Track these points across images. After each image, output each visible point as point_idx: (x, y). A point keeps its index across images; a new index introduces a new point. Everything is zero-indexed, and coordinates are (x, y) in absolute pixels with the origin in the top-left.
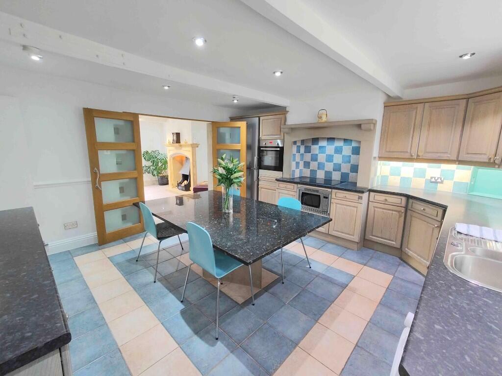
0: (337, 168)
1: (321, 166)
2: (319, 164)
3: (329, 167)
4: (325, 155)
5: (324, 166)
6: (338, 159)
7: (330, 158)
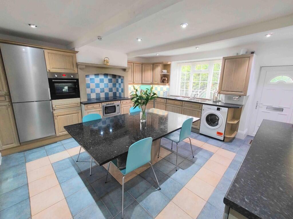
0: (102, 91)
1: (92, 91)
2: (91, 89)
3: (98, 90)
4: (94, 84)
5: (95, 90)
6: (102, 86)
7: (97, 86)
